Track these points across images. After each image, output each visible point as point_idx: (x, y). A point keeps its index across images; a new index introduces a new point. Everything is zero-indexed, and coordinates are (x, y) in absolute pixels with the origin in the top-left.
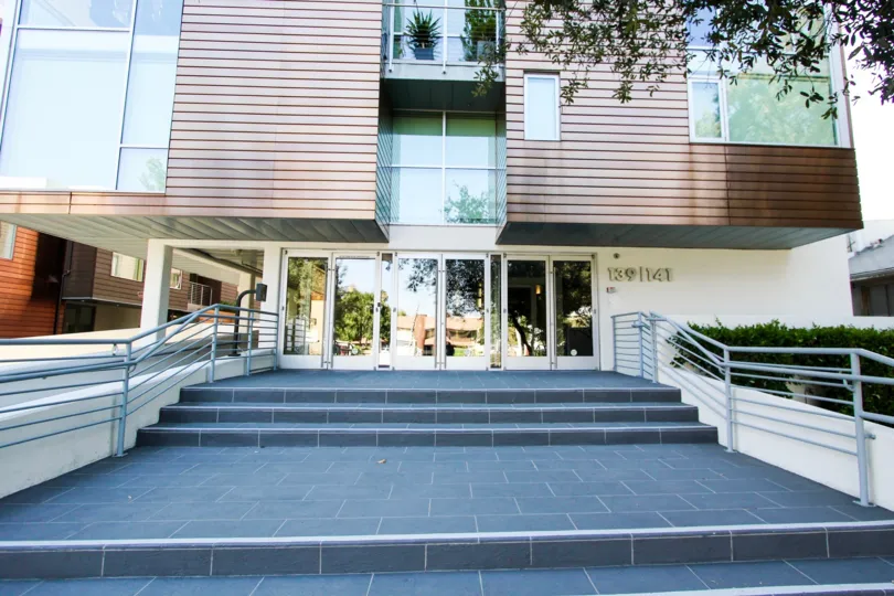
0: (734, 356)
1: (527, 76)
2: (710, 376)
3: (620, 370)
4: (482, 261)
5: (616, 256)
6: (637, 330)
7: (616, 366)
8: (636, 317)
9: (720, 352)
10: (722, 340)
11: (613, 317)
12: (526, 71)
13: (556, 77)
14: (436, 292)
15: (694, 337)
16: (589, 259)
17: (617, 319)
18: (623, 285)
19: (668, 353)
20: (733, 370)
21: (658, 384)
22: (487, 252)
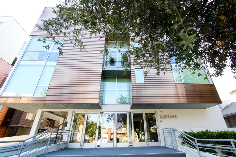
0: (198, 142)
1: (136, 69)
2: (193, 148)
3: (167, 146)
4: (126, 114)
5: (161, 112)
6: (170, 133)
7: (165, 145)
8: (169, 129)
9: (194, 140)
10: (194, 136)
11: (163, 129)
12: (135, 68)
13: (142, 70)
14: (114, 122)
15: (186, 136)
16: (154, 113)
17: (164, 130)
18: (164, 120)
19: (179, 141)
20: (199, 146)
21: (179, 151)
22: (128, 111)
